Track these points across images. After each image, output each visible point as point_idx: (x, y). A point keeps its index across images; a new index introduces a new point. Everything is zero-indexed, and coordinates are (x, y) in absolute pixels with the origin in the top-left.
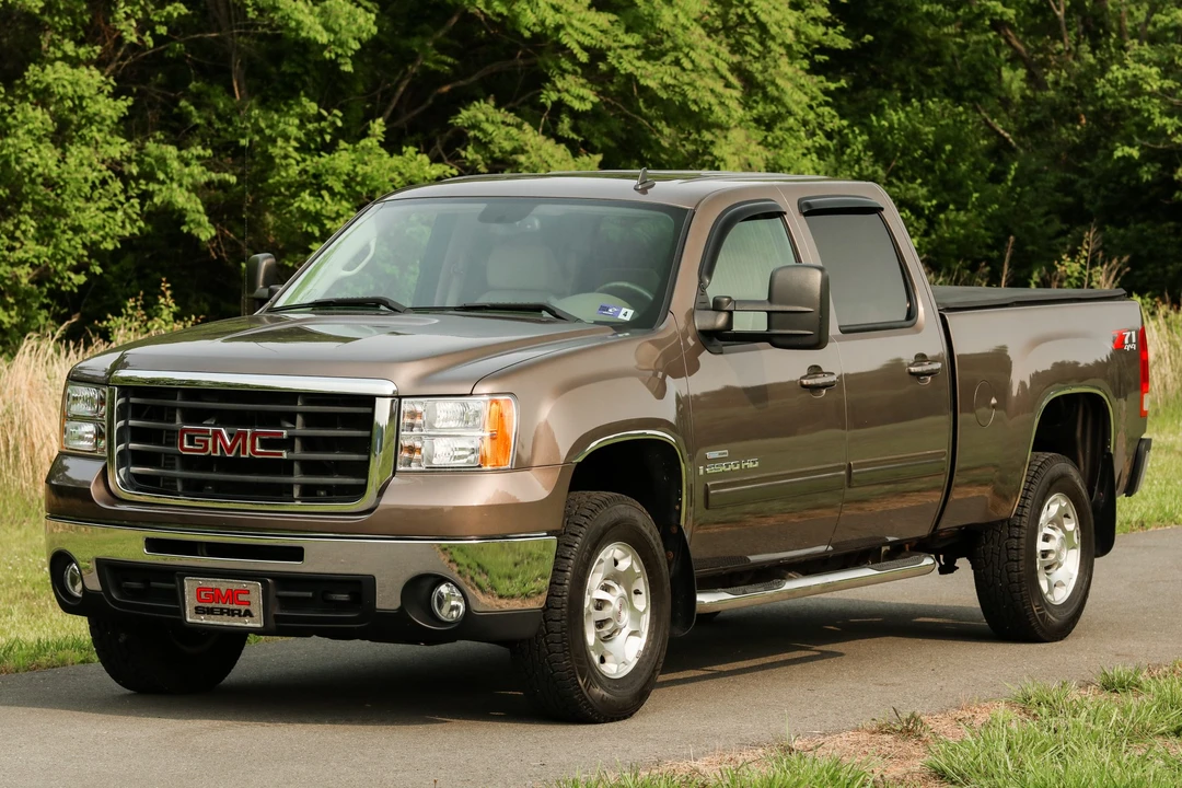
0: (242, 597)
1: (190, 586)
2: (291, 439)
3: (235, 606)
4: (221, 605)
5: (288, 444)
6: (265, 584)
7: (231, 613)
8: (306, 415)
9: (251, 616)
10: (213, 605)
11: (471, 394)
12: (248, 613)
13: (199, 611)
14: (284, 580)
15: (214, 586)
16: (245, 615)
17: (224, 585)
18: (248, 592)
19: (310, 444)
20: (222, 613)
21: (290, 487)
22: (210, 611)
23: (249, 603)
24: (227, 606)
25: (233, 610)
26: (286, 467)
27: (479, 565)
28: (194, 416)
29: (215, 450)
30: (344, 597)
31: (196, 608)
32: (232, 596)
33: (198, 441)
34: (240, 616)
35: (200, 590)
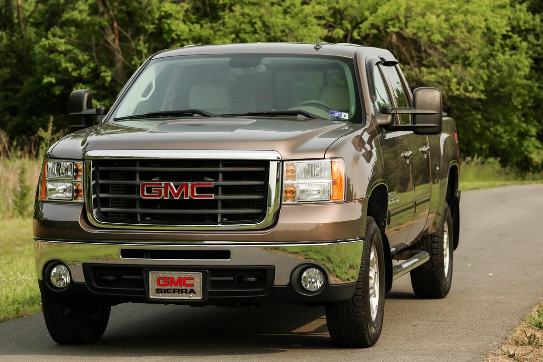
0: (187, 282)
1: (153, 276)
2: (217, 187)
3: (183, 287)
4: (174, 287)
5: (214, 190)
6: (204, 274)
7: (182, 292)
8: (224, 173)
9: (194, 293)
10: (169, 287)
11: (324, 158)
12: (192, 291)
13: (158, 291)
14: (215, 270)
15: (169, 276)
16: (190, 293)
17: (176, 275)
18: (192, 279)
19: (227, 190)
20: (174, 292)
21: (216, 215)
22: (167, 291)
23: (193, 285)
24: (178, 287)
25: (182, 290)
26: (213, 204)
27: (328, 258)
28: (147, 176)
29: (166, 195)
30: (252, 279)
31: (157, 290)
32: (181, 281)
33: (154, 190)
34: (187, 293)
35: (159, 279)
